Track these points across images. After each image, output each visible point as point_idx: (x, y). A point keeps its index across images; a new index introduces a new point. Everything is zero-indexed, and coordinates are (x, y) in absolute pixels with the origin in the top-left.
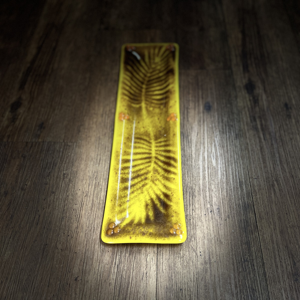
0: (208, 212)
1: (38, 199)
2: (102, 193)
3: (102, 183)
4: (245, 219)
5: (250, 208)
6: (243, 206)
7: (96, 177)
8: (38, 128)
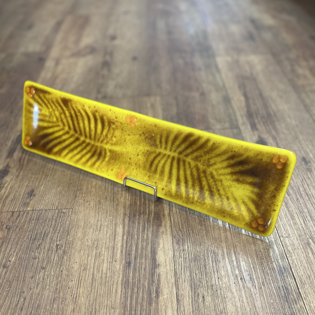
0: (238, 280)
1: (24, 277)
2: (105, 264)
3: (103, 252)
4: (283, 285)
5: (287, 271)
6: (278, 270)
7: (96, 247)
8: (26, 196)
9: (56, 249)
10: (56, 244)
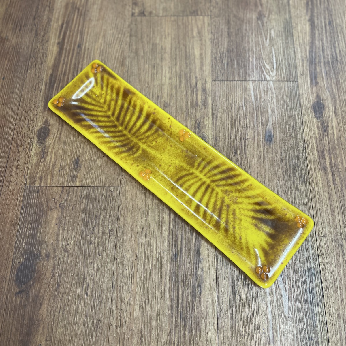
1: (84, 263)
4: (310, 288)
5: (316, 274)
6: (308, 273)
7: (145, 234)
8: (73, 166)
9: (109, 235)
10: (109, 229)
